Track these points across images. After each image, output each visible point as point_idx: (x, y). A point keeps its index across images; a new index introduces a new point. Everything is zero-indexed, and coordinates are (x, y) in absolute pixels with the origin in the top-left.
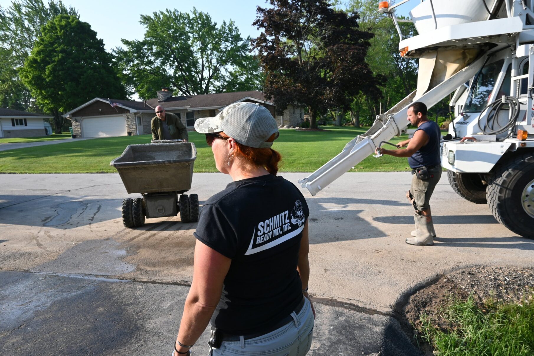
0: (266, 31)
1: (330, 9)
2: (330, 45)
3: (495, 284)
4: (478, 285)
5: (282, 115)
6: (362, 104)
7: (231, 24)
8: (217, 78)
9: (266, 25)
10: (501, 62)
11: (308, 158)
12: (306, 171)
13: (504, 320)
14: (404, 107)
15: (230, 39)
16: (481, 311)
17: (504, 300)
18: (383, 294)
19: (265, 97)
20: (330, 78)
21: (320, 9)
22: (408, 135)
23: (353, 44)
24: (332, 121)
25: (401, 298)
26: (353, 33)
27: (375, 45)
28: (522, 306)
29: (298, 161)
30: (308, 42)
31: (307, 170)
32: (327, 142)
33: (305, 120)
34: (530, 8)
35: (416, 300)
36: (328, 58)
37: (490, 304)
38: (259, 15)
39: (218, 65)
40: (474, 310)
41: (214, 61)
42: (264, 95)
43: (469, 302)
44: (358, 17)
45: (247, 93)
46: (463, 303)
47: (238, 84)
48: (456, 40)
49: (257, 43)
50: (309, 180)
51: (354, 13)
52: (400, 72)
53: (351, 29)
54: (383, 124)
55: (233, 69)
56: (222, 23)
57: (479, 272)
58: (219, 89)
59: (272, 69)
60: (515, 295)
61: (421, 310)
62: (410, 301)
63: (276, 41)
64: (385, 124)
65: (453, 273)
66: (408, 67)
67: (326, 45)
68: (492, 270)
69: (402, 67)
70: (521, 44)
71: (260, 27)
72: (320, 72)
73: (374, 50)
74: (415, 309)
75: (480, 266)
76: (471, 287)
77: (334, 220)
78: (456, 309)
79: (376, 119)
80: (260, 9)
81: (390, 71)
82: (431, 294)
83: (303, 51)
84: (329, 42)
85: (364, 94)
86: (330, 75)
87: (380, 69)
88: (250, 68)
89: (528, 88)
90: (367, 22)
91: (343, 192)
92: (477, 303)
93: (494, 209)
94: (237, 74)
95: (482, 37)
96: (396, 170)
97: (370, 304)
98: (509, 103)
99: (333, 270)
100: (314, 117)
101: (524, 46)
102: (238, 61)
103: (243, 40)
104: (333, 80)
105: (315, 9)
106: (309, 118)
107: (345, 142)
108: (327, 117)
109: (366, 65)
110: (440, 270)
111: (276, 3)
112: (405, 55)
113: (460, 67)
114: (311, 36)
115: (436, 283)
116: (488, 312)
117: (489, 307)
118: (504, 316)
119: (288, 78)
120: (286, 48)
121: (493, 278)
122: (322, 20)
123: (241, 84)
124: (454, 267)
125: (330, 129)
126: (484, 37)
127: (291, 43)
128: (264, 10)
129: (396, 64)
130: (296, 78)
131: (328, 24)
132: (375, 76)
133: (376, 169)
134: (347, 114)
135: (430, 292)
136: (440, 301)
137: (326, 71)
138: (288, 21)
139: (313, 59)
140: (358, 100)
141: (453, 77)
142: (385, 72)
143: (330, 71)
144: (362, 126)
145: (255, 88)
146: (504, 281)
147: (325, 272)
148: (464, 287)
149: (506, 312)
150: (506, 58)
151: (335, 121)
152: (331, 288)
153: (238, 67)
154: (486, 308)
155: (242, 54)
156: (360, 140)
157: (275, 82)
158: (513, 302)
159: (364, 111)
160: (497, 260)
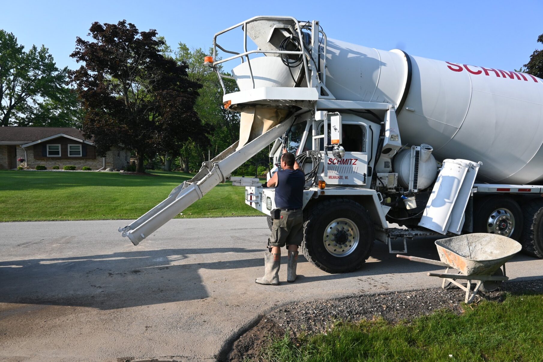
0: (87, 65)
1: (160, 55)
2: (159, 90)
3: (306, 318)
4: (292, 321)
5: (105, 157)
6: (191, 150)
7: (44, 50)
8: (23, 109)
9: (88, 59)
10: (305, 123)
11: (133, 203)
12: (130, 218)
13: (314, 351)
14: (228, 155)
15: (42, 67)
16: (296, 345)
17: (313, 332)
18: (208, 345)
19: (84, 135)
20: (158, 121)
21: (149, 52)
22: (232, 182)
23: (183, 92)
24: (161, 165)
25: (225, 346)
26: (183, 81)
27: (204, 95)
28: (326, 334)
29: (122, 208)
30: (136, 83)
31: (132, 217)
32: (154, 187)
33: (131, 164)
34: (323, 83)
35: (240, 345)
36: (157, 102)
37: (302, 338)
38: (79, 47)
39: (24, 94)
40: (290, 345)
41: (18, 89)
42: (83, 133)
43: (285, 339)
44: (187, 67)
45: (61, 129)
46: (281, 340)
47: (50, 118)
48: (271, 100)
49: (75, 76)
50: (131, 228)
51: (183, 62)
52: (227, 123)
53: (180, 77)
54: (209, 170)
55: (44, 101)
56: (31, 48)
57: (294, 309)
58: (24, 122)
59: (93, 106)
60: (321, 326)
61: (244, 355)
62: (234, 347)
63: (99, 77)
64: (210, 171)
65: (272, 313)
66: (233, 120)
67: (155, 89)
68: (303, 305)
69: (229, 119)
70: (318, 110)
71: (80, 60)
72: (149, 115)
73: (203, 100)
74: (238, 355)
75: (294, 302)
76: (287, 324)
77: (159, 270)
78: (275, 348)
79: (203, 165)
80: (80, 41)
81: (218, 121)
82: (253, 337)
83: (130, 92)
84: (157, 86)
85: (193, 141)
86: (159, 119)
87: (208, 118)
88: (66, 102)
89: (324, 146)
90: (196, 73)
91: (170, 239)
92: (292, 339)
93: (303, 249)
94: (50, 107)
95: (290, 100)
96: (223, 215)
97: (194, 358)
98: (312, 157)
99: (155, 326)
100: (141, 161)
101: (320, 112)
102: (50, 92)
103: (58, 71)
104: (161, 125)
105: (143, 52)
106: (136, 161)
107: (172, 188)
108: (156, 161)
109: (195, 114)
110: (260, 311)
111: (100, 38)
112: (228, 107)
113: (274, 124)
114: (139, 78)
115: (258, 324)
116: (301, 345)
117: (302, 340)
118: (314, 347)
119: (112, 117)
120: (111, 87)
121: (304, 312)
122: (151, 63)
123: (54, 118)
124: (273, 306)
125: (158, 174)
126: (292, 101)
127: (116, 81)
128: (86, 43)
129: (223, 115)
130: (121, 118)
131: (157, 69)
132: (203, 125)
133: (204, 215)
134: (176, 159)
135: (252, 335)
136: (261, 343)
137: (154, 115)
138: (113, 58)
139: (140, 101)
140: (187, 146)
141: (269, 131)
142: (213, 122)
143: (159, 115)
144: (192, 172)
145: (72, 125)
146: (313, 314)
147: (146, 330)
148: (281, 325)
149: (315, 343)
150: (308, 120)
151: (164, 166)
152: (153, 348)
153: (50, 99)
154: (299, 342)
155: (56, 86)
156: (187, 185)
157: (97, 120)
158: (320, 332)
159: (193, 157)
160: (307, 295)
